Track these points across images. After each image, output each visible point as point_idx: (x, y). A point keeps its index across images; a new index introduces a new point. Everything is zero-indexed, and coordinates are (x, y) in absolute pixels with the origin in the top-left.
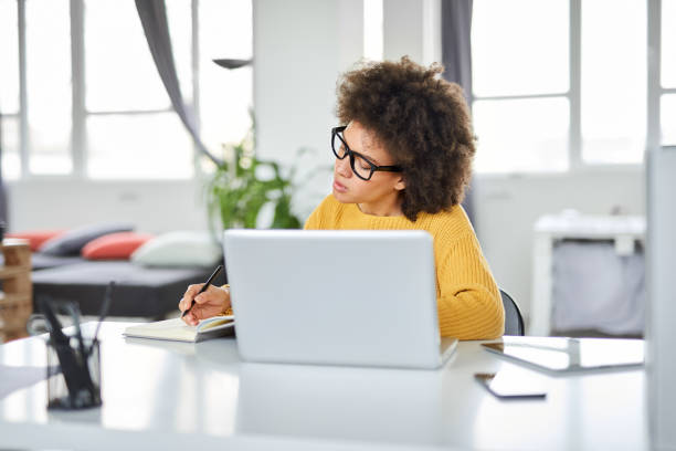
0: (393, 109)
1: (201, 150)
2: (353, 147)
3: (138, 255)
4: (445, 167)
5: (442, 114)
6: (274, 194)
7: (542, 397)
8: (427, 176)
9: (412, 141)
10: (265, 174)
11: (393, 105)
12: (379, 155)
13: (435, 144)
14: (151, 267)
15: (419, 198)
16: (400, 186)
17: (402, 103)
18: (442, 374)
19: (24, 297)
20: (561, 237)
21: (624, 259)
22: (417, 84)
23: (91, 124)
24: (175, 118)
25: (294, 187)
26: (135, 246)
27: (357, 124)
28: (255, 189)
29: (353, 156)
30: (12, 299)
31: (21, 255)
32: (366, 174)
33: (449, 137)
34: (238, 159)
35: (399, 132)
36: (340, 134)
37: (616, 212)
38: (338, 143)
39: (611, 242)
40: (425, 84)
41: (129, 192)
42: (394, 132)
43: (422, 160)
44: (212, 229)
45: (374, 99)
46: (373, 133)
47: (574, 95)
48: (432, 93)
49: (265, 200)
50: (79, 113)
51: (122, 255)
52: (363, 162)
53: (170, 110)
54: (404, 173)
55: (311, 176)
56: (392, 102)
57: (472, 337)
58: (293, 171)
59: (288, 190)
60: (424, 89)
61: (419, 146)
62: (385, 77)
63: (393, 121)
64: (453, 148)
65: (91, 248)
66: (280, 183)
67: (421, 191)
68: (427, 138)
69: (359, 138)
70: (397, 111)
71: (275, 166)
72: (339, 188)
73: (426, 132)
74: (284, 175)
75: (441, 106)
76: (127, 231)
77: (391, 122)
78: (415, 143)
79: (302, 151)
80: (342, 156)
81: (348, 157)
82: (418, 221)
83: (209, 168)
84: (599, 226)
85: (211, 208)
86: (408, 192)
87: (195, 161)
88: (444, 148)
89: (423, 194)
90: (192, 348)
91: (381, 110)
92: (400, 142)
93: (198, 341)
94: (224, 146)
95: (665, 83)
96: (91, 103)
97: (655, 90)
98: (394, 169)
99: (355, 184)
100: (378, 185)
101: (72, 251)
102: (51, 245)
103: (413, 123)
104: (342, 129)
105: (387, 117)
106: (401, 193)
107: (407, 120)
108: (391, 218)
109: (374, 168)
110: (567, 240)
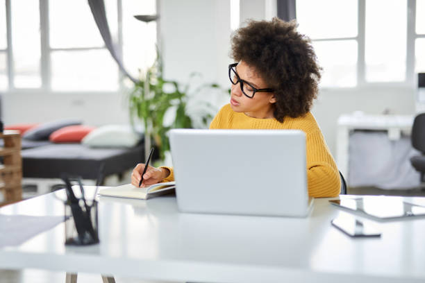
0: (266, 53)
1: (124, 74)
2: (242, 77)
3: (87, 140)
4: (301, 89)
5: (299, 55)
6: (175, 102)
7: (378, 236)
8: (289, 95)
9: (279, 74)
10: (169, 89)
11: (266, 50)
12: (257, 82)
13: (294, 75)
14: (95, 147)
15: (285, 109)
16: (273, 101)
17: (272, 49)
18: (307, 221)
19: (17, 167)
20: (353, 128)
21: (393, 142)
22: (282, 36)
23: (54, 56)
24: (107, 52)
25: (188, 97)
26: (84, 134)
27: (244, 63)
28: (163, 98)
29: (242, 82)
30: (9, 168)
31: (14, 141)
32: (250, 94)
33: (303, 70)
34: (149, 79)
35: (270, 68)
36: (234, 68)
37: (387, 112)
38: (233, 74)
39: (385, 132)
40: (287, 36)
41: (78, 99)
42: (268, 69)
43: (285, 85)
44: (132, 123)
45: (254, 47)
46: (254, 68)
47: (361, 38)
48: (291, 42)
49: (168, 105)
50: (46, 49)
51: (76, 140)
52: (249, 86)
53: (103, 48)
54: (275, 92)
55: (198, 90)
56: (266, 49)
57: (321, 196)
58: (187, 87)
59: (184, 99)
60: (287, 39)
61: (283, 76)
62: (261, 32)
63: (266, 61)
64: (306, 76)
65: (55, 135)
66: (178, 95)
67: (286, 104)
68: (288, 71)
69: (245, 72)
70: (269, 55)
71: (175, 84)
72: (234, 103)
73: (287, 67)
74: (182, 89)
75: (297, 50)
76: (78, 124)
77: (265, 61)
78: (281, 75)
79: (193, 75)
80: (235, 82)
81: (239, 84)
82: (285, 123)
83: (129, 84)
84: (378, 122)
85: (131, 109)
86: (277, 104)
87: (121, 81)
88: (300, 77)
89: (287, 106)
90: (144, 203)
91: (258, 54)
92: (271, 75)
93: (148, 199)
94: (140, 70)
95: (418, 31)
97: (412, 35)
98: (268, 90)
99: (244, 100)
100: (258, 101)
101: (43, 137)
102: (29, 133)
103: (279, 62)
104: (235, 65)
105: (263, 58)
106: (273, 105)
107: (275, 60)
108: (267, 120)
109: (255, 90)
110: (357, 131)
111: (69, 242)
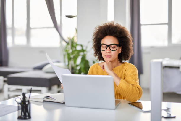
2: (108, 44)
6: (82, 54)
10: (79, 48)
23: (32, 31)
24: (55, 30)
25: (87, 51)
28: (76, 52)
49: (79, 55)
50: (29, 28)
53: (53, 27)
58: (87, 47)
59: (85, 53)
66: (83, 51)
71: (82, 46)
74: (84, 48)
79: (89, 42)
96: (32, 26)
110: (166, 67)
111: (19, 118)
